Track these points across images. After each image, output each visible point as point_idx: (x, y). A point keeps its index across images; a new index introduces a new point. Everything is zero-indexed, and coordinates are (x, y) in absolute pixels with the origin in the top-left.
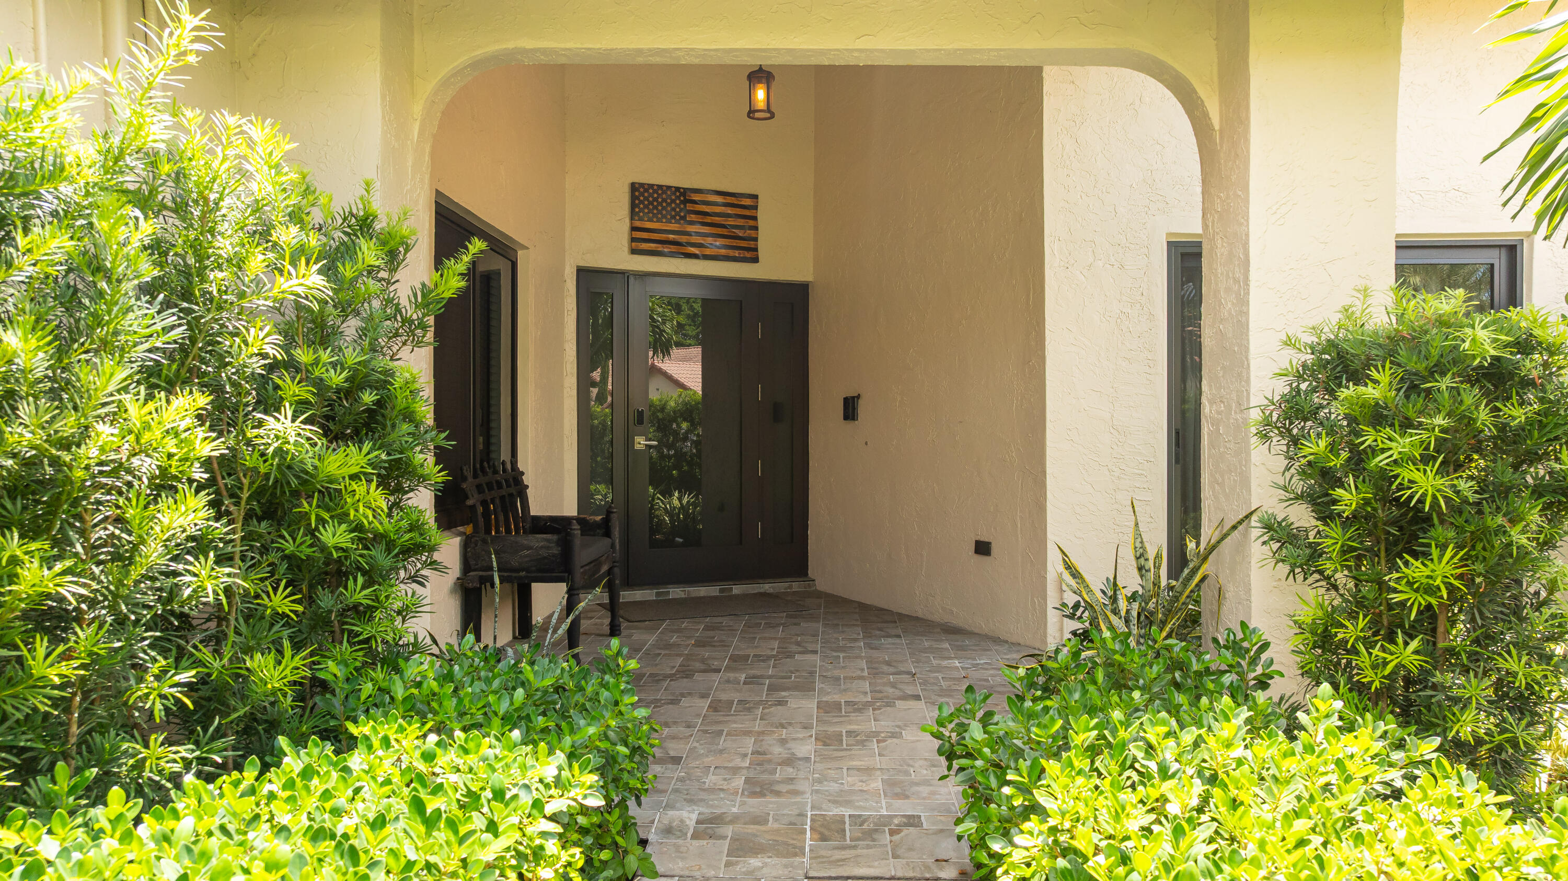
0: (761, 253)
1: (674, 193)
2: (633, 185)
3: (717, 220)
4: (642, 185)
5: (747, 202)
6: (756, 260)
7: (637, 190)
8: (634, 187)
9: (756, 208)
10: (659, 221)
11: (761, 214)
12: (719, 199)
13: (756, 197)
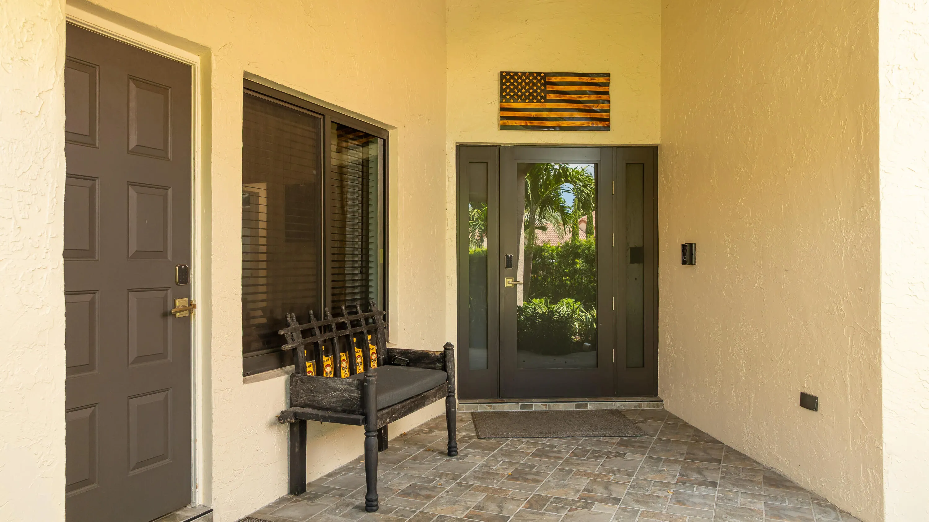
0: (613, 122)
1: (535, 78)
2: (501, 73)
3: (573, 97)
4: (508, 73)
5: (600, 80)
6: (607, 128)
7: (505, 77)
8: (503, 76)
9: (607, 84)
10: (523, 101)
11: (612, 90)
12: (576, 79)
13: (608, 75)
